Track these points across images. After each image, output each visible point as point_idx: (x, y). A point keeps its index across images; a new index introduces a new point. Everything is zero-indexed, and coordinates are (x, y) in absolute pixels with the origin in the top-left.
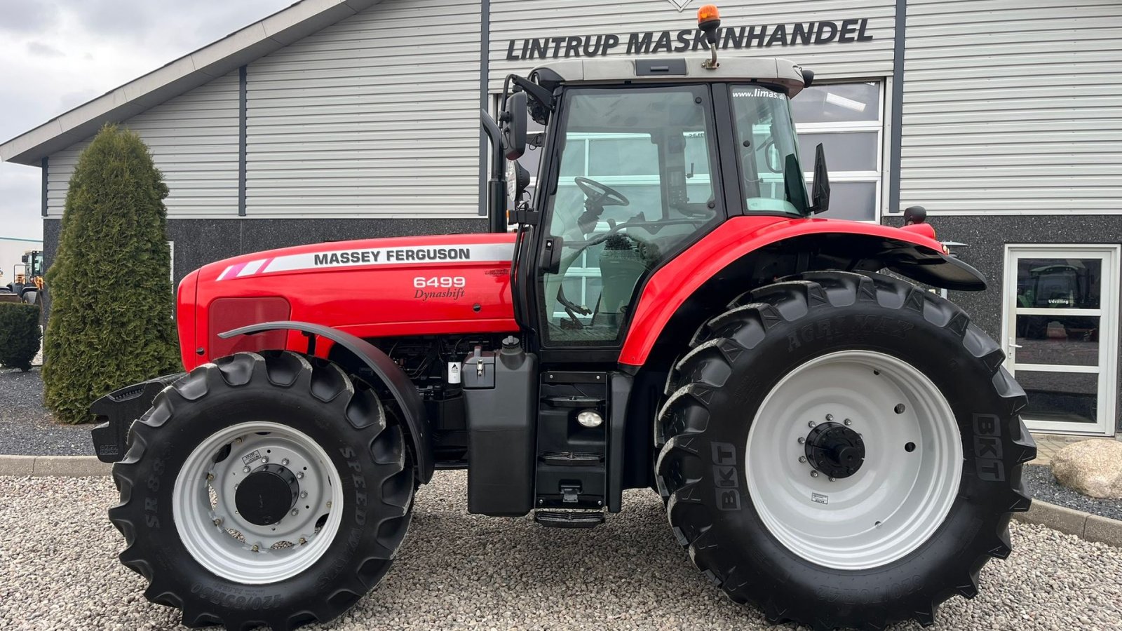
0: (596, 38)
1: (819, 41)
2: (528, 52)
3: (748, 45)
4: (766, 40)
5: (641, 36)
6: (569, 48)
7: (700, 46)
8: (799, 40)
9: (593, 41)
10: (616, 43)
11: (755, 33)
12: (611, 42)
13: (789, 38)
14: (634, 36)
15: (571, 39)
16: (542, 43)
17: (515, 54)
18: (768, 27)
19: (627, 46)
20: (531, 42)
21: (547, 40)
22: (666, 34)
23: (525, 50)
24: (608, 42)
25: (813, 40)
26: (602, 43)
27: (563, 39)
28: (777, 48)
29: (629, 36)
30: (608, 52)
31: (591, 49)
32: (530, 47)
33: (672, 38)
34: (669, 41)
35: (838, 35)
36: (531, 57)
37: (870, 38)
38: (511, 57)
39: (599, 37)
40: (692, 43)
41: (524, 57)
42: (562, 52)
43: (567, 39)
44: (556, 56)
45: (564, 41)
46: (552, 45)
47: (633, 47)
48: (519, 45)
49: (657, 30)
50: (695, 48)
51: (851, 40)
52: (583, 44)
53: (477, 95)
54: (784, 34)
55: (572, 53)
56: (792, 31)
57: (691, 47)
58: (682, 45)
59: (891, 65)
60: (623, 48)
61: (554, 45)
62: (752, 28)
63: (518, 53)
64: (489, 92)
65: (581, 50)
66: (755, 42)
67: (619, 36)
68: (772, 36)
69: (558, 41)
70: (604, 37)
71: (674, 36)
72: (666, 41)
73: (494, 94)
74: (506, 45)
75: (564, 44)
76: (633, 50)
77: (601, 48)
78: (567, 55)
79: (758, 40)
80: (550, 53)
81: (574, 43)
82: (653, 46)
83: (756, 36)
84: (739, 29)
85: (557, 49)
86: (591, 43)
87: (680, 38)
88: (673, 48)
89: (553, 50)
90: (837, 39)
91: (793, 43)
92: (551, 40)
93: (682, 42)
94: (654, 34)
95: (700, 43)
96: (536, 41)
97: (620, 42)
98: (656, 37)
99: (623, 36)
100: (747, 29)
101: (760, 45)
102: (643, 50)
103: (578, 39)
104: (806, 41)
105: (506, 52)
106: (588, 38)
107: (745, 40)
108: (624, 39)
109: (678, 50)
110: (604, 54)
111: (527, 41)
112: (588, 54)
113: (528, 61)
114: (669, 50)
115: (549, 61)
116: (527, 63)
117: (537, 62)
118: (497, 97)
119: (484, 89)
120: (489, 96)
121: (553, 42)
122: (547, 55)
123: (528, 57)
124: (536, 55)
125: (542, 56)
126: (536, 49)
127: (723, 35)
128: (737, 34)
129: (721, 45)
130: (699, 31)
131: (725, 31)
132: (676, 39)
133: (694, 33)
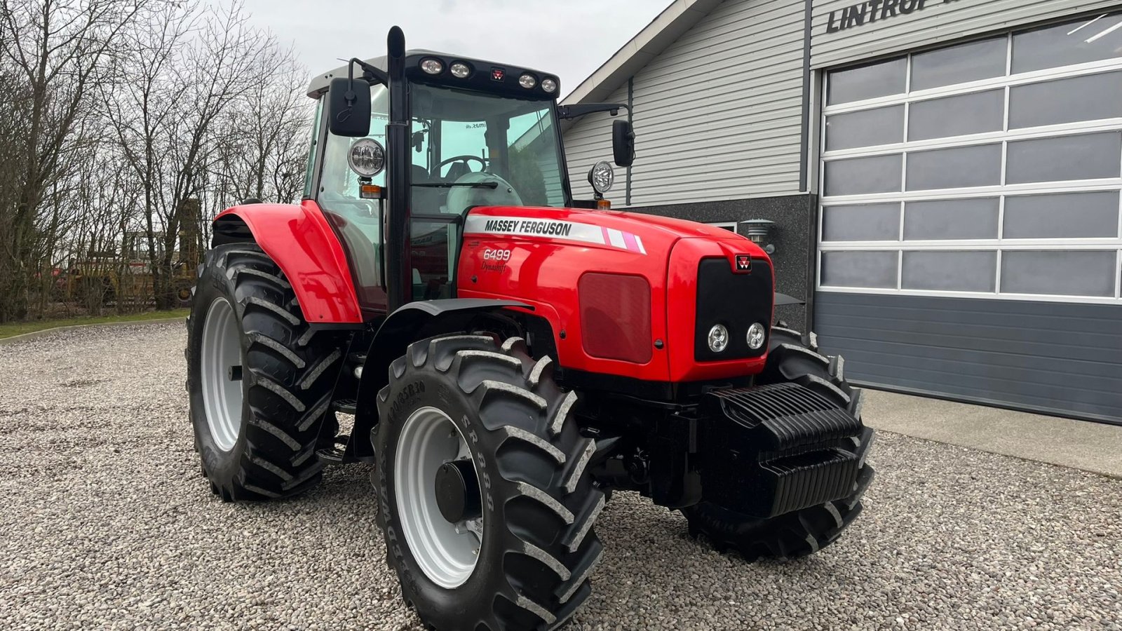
2: (847, 22)
6: (885, 9)
16: (860, 8)
17: (834, 26)
20: (849, 10)
21: (864, 6)
23: (843, 20)
30: (925, 6)
31: (907, 6)
32: (848, 15)
36: (850, 26)
38: (831, 30)
41: (842, 27)
42: (878, 15)
44: (873, 20)
45: (881, 3)
46: (869, 9)
48: (838, 16)
52: (899, 1)
53: (800, 73)
55: (889, 13)
61: (871, 9)
63: (837, 24)
64: (811, 69)
65: (897, 9)
69: (875, 4)
73: (815, 70)
74: (826, 18)
75: (881, 6)
77: (918, 3)
78: (883, 17)
80: (867, 18)
81: (891, 2)
85: (874, 12)
89: (869, 15)
92: (868, 4)
96: (854, 9)
105: (827, 26)
110: (919, 8)
111: (845, 10)
112: (904, 11)
113: (848, 30)
115: (868, 27)
116: (847, 32)
117: (856, 30)
118: (821, 72)
119: (807, 66)
120: (811, 72)
121: (870, 6)
122: (865, 21)
123: (846, 26)
124: (854, 22)
125: (860, 23)
126: (853, 16)
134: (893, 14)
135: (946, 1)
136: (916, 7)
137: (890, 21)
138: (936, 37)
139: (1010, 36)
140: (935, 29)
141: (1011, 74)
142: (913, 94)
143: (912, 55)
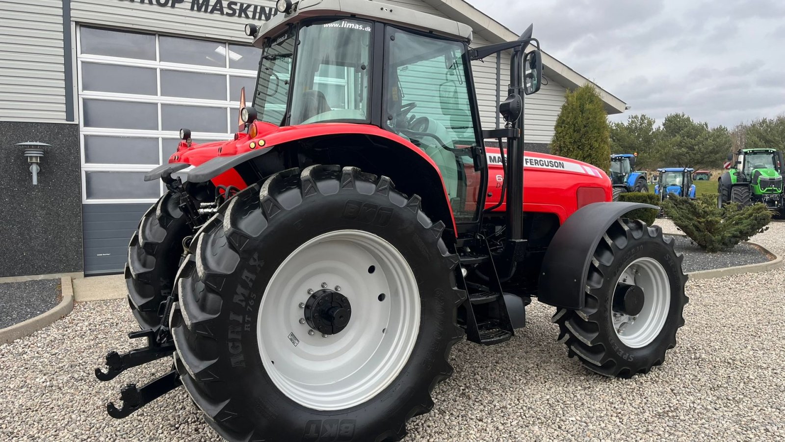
7: (243, 15)
19: (190, 4)
22: (219, 2)
30: (176, 6)
31: (162, 1)
33: (224, 6)
34: (222, 7)
40: (238, 11)
47: (196, 6)
50: (240, 16)
53: (59, 20)
55: (147, 1)
57: (237, 14)
58: (231, 12)
60: (188, 5)
65: (154, 1)
71: (225, 4)
72: (219, 7)
76: (195, 8)
77: (171, 2)
78: (142, 2)
82: (210, 8)
84: (268, 8)
87: (229, 7)
88: (225, 13)
93: (230, 10)
95: (243, 13)
98: (212, 3)
102: (203, 9)
109: (228, 14)
110: (173, 6)
112: (159, 4)
114: (222, 13)
119: (66, 16)
120: (72, 23)
127: (258, 10)
128: (267, 12)
129: (257, 17)
130: (242, 5)
131: (259, 8)
132: (227, 7)
133: (239, 5)
134: (151, 3)
135: (192, 9)
136: (170, 5)
137: (149, 7)
142: (163, 63)
143: (159, 36)
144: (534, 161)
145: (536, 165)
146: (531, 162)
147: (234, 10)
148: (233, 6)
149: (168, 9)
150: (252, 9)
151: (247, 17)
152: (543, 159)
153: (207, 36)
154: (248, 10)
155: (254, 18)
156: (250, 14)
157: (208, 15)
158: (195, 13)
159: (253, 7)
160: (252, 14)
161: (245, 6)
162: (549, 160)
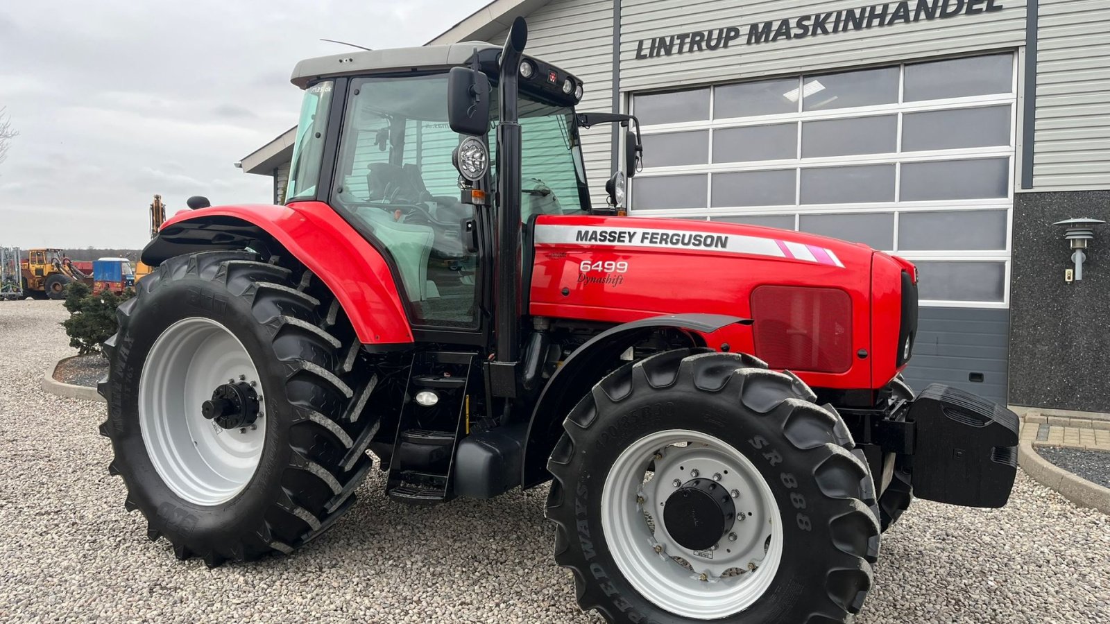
0: (718, 31)
1: (944, 15)
2: (656, 51)
3: (869, 26)
4: (888, 18)
5: (761, 26)
6: (692, 43)
7: (819, 31)
8: (923, 15)
9: (715, 35)
10: (737, 35)
11: (876, 13)
12: (732, 34)
13: (912, 15)
14: (754, 27)
15: (695, 34)
16: (668, 40)
17: (643, 53)
18: (890, 6)
19: (747, 37)
20: (658, 40)
21: (672, 38)
22: (785, 22)
23: (652, 48)
24: (729, 35)
25: (938, 14)
26: (724, 36)
27: (687, 35)
28: (900, 26)
29: (749, 27)
30: (729, 45)
31: (713, 43)
32: (657, 45)
33: (791, 26)
34: (788, 29)
35: (965, 7)
36: (658, 55)
37: (1000, 8)
38: (640, 57)
39: (721, 31)
41: (651, 56)
42: (686, 48)
43: (691, 35)
44: (680, 52)
45: (689, 37)
46: (677, 41)
47: (754, 37)
48: (647, 44)
49: (776, 19)
50: (814, 34)
51: (980, 11)
52: (706, 38)
53: (610, 93)
54: (907, 11)
55: (696, 48)
56: (915, 8)
57: (810, 33)
58: (801, 31)
59: (1023, 34)
60: (744, 39)
61: (678, 41)
62: (873, 8)
63: (646, 52)
64: (620, 90)
65: (704, 45)
66: (876, 22)
67: (739, 28)
68: (894, 14)
69: (682, 37)
70: (725, 30)
71: (793, 23)
73: (625, 92)
74: (636, 45)
75: (688, 40)
76: (753, 41)
77: (723, 41)
78: (691, 50)
79: (879, 19)
80: (675, 49)
81: (698, 38)
82: (772, 35)
83: (877, 16)
84: (859, 10)
85: (682, 45)
86: (713, 37)
87: (799, 25)
88: (792, 36)
89: (677, 47)
90: (964, 11)
91: (917, 19)
92: (676, 37)
93: (801, 28)
94: (774, 23)
95: (819, 28)
96: (662, 39)
97: (740, 34)
98: (775, 26)
99: (744, 28)
100: (868, 9)
101: (881, 24)
102: (763, 40)
103: (700, 34)
104: (930, 16)
105: (636, 52)
106: (710, 32)
107: (865, 21)
108: (745, 30)
109: (797, 36)
110: (726, 46)
111: (654, 40)
112: (710, 48)
113: (656, 59)
114: (789, 37)
115: (675, 57)
116: (655, 61)
117: (664, 59)
118: (628, 94)
119: (616, 88)
120: (621, 94)
121: (678, 39)
122: (673, 52)
123: (655, 55)
124: (663, 52)
125: (668, 53)
126: (662, 46)
127: (843, 18)
128: (858, 16)
129: (841, 28)
130: (818, 16)
131: (844, 13)
132: (796, 26)
133: (813, 18)
134: (700, 49)
135: (749, 43)
136: (722, 45)
137: (697, 55)
138: (740, 74)
139: (801, 79)
140: (738, 67)
141: (803, 111)
142: (717, 121)
143: (715, 86)
144: (659, 237)
145: (661, 243)
146: (652, 237)
147: (806, 28)
148: (805, 23)
149: (721, 51)
150: (833, 18)
151: (825, 32)
152: (681, 233)
153: (766, 73)
154: (828, 21)
155: (835, 30)
156: (830, 27)
157: (771, 45)
158: (754, 47)
159: (834, 15)
160: (832, 25)
161: (822, 16)
162: (694, 233)
